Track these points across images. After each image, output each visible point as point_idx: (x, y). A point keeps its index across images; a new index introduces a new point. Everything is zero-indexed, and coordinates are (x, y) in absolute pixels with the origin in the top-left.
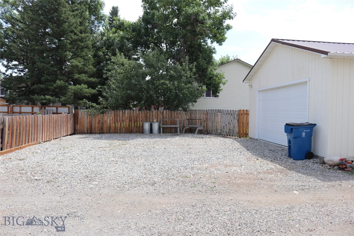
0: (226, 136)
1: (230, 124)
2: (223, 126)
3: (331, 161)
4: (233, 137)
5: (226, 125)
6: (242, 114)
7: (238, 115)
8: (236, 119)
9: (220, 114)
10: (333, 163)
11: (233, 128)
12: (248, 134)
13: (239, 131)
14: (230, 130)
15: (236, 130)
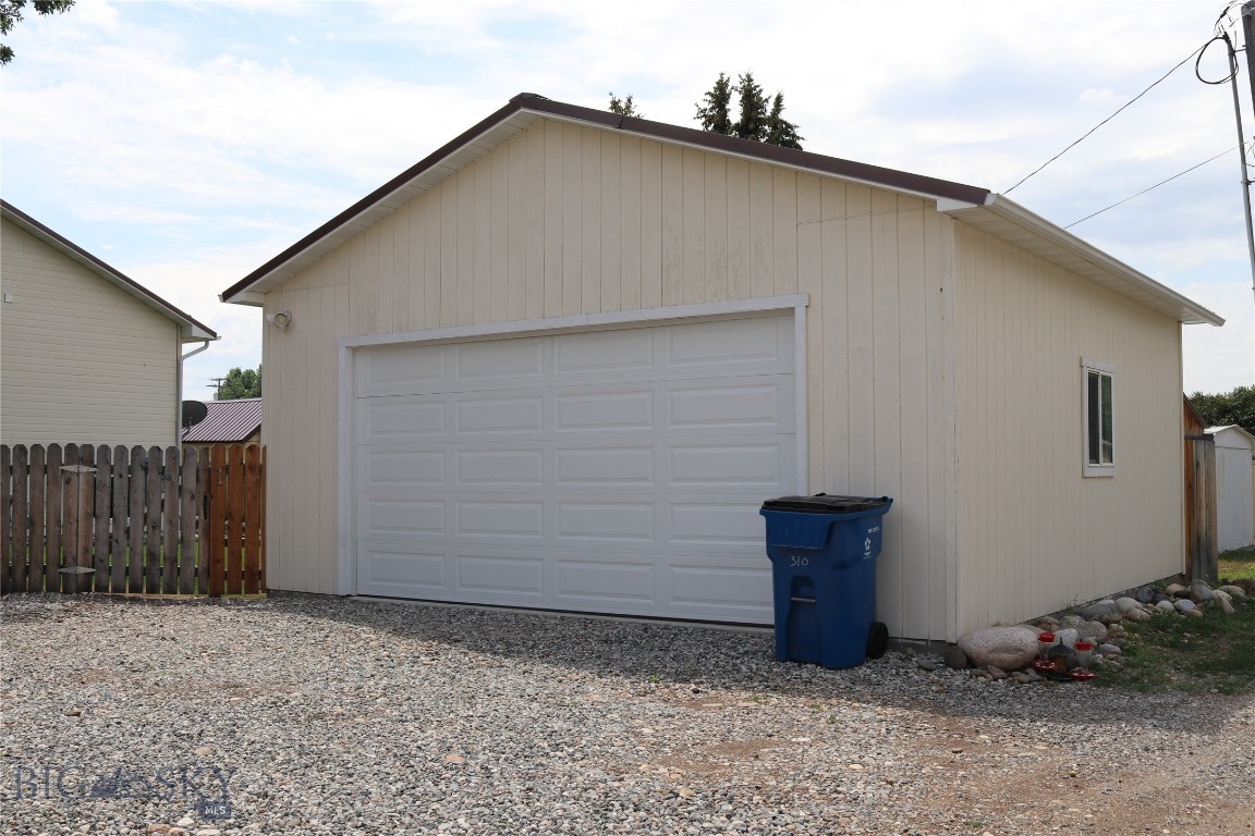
0: (127, 595)
1: (156, 526)
2: (104, 538)
3: (1007, 649)
4: (171, 596)
5: (127, 531)
6: (227, 469)
7: (203, 476)
8: (193, 497)
9: (84, 469)
10: (1018, 655)
11: (173, 549)
12: (261, 575)
13: (213, 559)
14: (152, 556)
15: (197, 555)
